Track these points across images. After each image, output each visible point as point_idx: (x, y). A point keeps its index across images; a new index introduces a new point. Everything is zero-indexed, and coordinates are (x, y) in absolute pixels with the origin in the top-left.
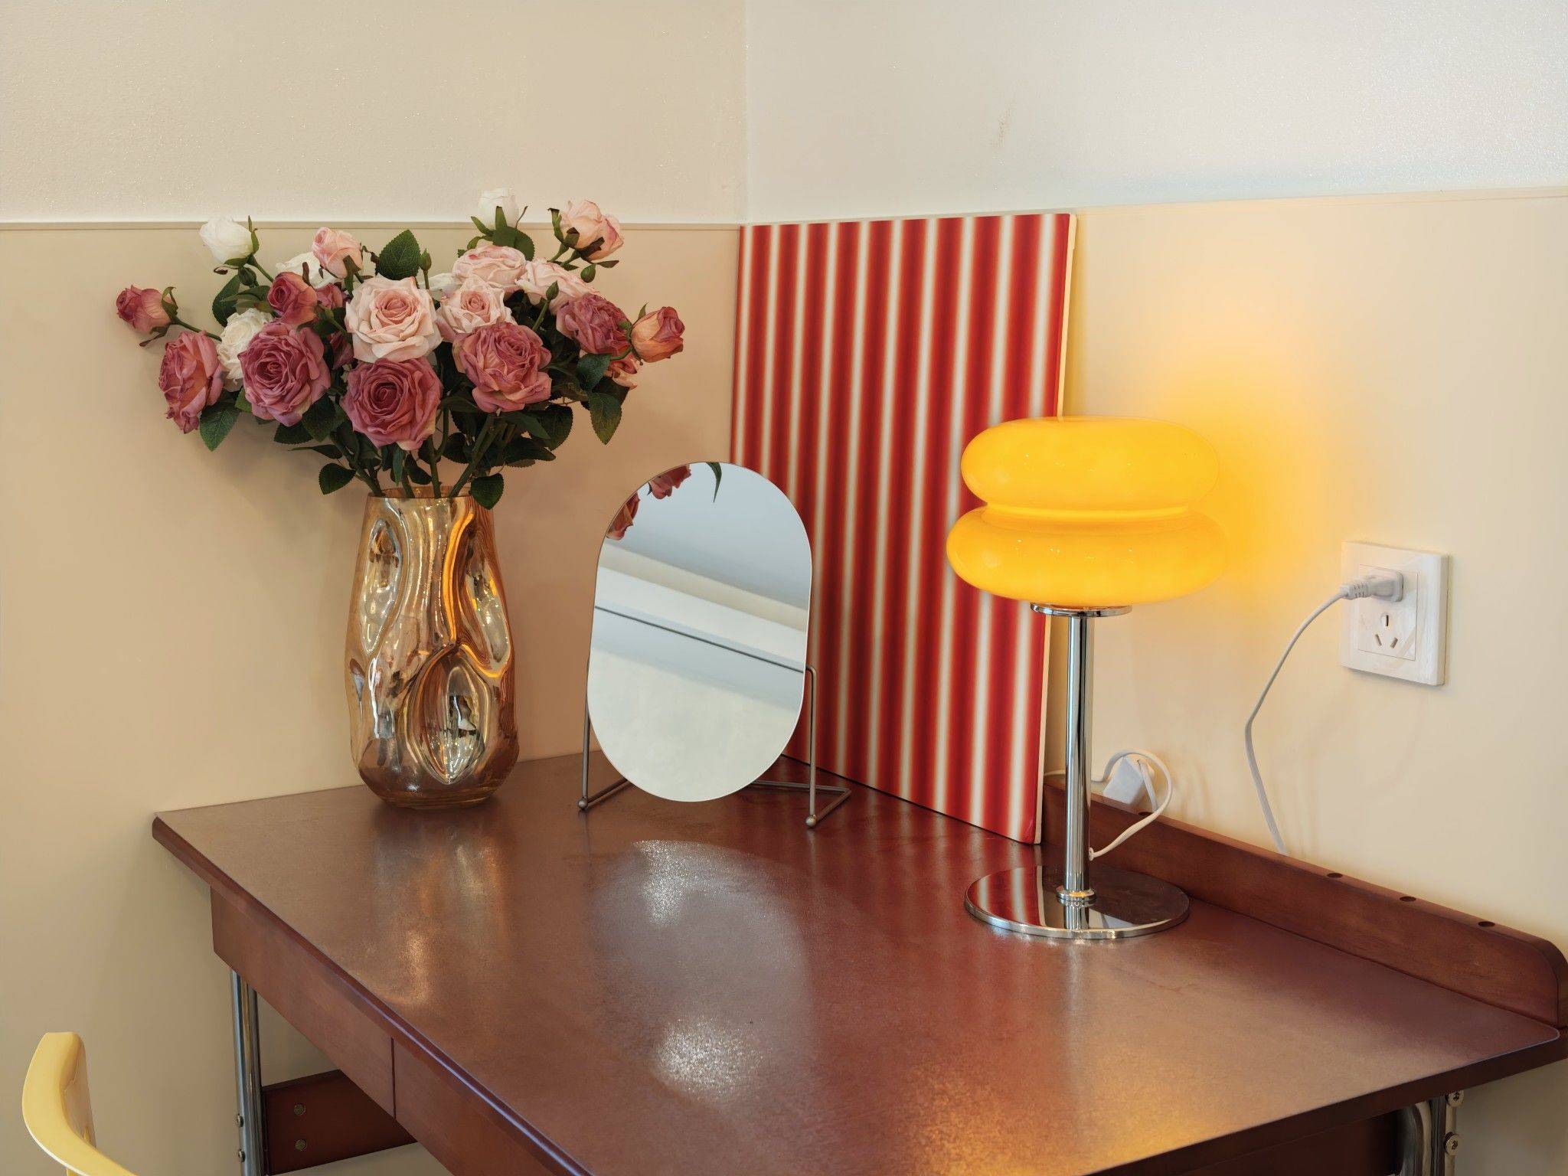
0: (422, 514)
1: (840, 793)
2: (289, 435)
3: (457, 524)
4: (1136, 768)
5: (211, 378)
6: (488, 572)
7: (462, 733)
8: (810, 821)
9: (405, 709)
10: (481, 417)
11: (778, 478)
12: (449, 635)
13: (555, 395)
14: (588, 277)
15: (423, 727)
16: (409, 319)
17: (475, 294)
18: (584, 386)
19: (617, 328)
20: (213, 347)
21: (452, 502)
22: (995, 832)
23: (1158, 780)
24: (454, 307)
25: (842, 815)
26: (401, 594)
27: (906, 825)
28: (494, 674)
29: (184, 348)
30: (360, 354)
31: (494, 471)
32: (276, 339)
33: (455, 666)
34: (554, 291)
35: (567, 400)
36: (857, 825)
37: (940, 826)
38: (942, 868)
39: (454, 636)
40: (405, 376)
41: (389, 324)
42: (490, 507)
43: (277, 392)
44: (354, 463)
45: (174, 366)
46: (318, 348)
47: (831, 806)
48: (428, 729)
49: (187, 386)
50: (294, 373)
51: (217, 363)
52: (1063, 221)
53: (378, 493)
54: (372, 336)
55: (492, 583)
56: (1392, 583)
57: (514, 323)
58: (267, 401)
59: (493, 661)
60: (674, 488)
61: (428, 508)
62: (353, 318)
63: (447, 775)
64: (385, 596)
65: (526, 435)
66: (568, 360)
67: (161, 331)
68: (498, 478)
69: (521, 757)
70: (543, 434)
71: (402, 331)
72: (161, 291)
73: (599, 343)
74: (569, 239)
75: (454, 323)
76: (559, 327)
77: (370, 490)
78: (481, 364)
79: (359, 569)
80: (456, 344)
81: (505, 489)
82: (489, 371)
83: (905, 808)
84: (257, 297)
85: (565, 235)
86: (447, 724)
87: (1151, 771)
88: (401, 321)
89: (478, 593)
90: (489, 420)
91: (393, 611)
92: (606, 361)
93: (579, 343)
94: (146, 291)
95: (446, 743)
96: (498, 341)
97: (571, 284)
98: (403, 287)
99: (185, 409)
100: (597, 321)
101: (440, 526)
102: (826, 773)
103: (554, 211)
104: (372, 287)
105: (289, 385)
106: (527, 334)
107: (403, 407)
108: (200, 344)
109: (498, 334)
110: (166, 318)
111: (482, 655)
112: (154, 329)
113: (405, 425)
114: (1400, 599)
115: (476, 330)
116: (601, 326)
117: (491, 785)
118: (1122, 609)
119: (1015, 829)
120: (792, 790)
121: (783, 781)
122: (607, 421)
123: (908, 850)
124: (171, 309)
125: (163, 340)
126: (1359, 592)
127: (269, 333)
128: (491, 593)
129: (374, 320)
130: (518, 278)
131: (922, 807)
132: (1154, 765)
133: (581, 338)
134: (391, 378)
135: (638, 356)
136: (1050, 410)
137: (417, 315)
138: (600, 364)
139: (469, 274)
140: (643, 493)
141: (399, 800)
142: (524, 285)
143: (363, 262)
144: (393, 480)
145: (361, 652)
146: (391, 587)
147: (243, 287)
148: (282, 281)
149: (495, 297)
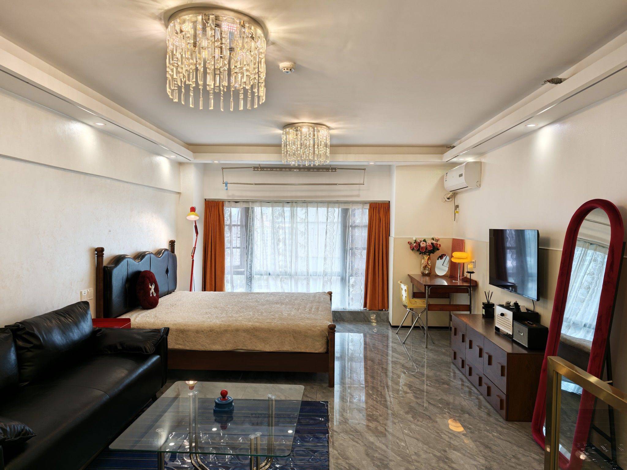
0: (425, 256)
2: (417, 251)
3: (428, 257)
6: (430, 260)
9: (424, 269)
10: (429, 250)
13: (434, 249)
14: (437, 242)
18: (436, 249)
19: (439, 246)
24: (427, 244)
31: (430, 254)
34: (435, 243)
43: (416, 248)
44: (420, 253)
45: (411, 246)
52: (465, 240)
62: (421, 244)
65: (431, 252)
69: (431, 273)
70: (433, 252)
71: (424, 245)
74: (437, 240)
78: (429, 247)
95: (427, 271)
98: (424, 242)
99: (411, 249)
102: (450, 275)
103: (436, 238)
106: (432, 245)
107: (424, 249)
111: (429, 266)
124: (411, 243)
127: (417, 245)
139: (429, 241)
141: (424, 275)
142: (432, 242)
143: (422, 241)
144: (423, 254)
145: (421, 265)
146: (423, 261)
147: (415, 242)
148: (418, 242)
149: (430, 243)
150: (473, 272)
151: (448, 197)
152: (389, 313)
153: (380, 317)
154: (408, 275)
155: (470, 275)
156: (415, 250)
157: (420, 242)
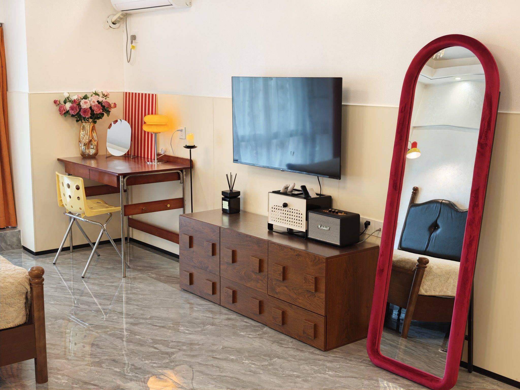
0: (87, 125)
2: (73, 116)
3: (91, 126)
4: (163, 150)
5: (65, 110)
6: (95, 131)
7: (92, 149)
8: (131, 158)
9: (86, 146)
10: (94, 114)
11: (128, 122)
12: (91, 138)
13: (103, 112)
14: (106, 99)
15: (88, 148)
17: (94, 101)
18: (106, 111)
19: (109, 105)
21: (91, 124)
24: (92, 102)
28: (96, 143)
29: (62, 106)
30: (82, 107)
31: (95, 120)
32: (73, 106)
33: (91, 142)
34: (102, 101)
36: (138, 159)
42: (95, 124)
43: (73, 111)
44: (80, 119)
45: (60, 109)
49: (62, 111)
50: (75, 109)
51: (66, 108)
52: (156, 95)
53: (82, 122)
56: (181, 130)
60: (116, 123)
62: (81, 104)
63: (91, 154)
65: (99, 116)
66: (104, 108)
67: (58, 105)
68: (96, 121)
69: (98, 155)
70: (101, 116)
71: (86, 105)
72: (59, 100)
73: (107, 106)
74: (104, 95)
75: (92, 104)
76: (103, 105)
78: (95, 109)
79: (80, 130)
80: (92, 106)
83: (142, 158)
84: (70, 101)
91: (84, 136)
92: (108, 108)
94: (57, 100)
95: (90, 150)
97: (104, 100)
98: (86, 100)
99: (62, 113)
101: (89, 127)
102: (134, 156)
103: (102, 92)
104: (83, 100)
105: (75, 111)
106: (99, 105)
107: (87, 113)
108: (64, 106)
109: (97, 105)
111: (94, 141)
113: (87, 115)
115: (94, 105)
116: (107, 104)
117: (95, 156)
118: (160, 132)
119: (153, 158)
122: (108, 115)
124: (60, 102)
126: (178, 131)
128: (95, 134)
129: (84, 104)
131: (144, 157)
133: (105, 106)
134: (86, 110)
135: (112, 108)
136: (155, 114)
137: (88, 103)
139: (93, 99)
140: (112, 123)
141: (85, 156)
142: (99, 100)
143: (82, 98)
144: (84, 121)
145: (81, 140)
146: (84, 133)
147: (68, 100)
148: (75, 100)
149: (96, 101)
150: (193, 147)
151: (113, 20)
152: (20, 231)
154: (59, 160)
155: (190, 150)
156: (70, 114)
157: (78, 100)
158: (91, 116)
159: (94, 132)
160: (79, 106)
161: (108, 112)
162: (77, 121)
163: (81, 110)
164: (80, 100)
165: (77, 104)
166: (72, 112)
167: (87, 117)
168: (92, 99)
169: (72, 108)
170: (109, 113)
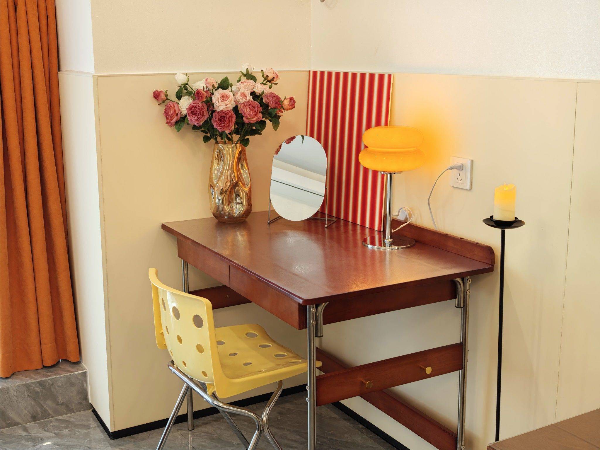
0: (229, 148)
1: (333, 220)
2: (195, 128)
3: (237, 151)
4: (405, 211)
5: (178, 114)
6: (244, 163)
7: (239, 203)
8: (326, 226)
9: (225, 197)
10: (244, 124)
11: (319, 140)
12: (235, 179)
13: (263, 118)
14: (270, 87)
15: (229, 201)
16: (228, 100)
17: (243, 93)
18: (270, 116)
19: (279, 102)
20: (178, 106)
21: (236, 145)
22: (372, 228)
23: (410, 215)
24: (238, 97)
25: (334, 225)
26: (223, 168)
27: (350, 227)
28: (247, 189)
29: (171, 106)
30: (216, 108)
31: (246, 138)
32: (196, 105)
33: (236, 187)
34: (263, 93)
35: (265, 119)
36: (338, 227)
37: (359, 228)
38: (359, 236)
39: (237, 179)
40: (227, 114)
41: (223, 101)
42: (246, 147)
43: (196, 118)
44: (211, 135)
45: (168, 111)
46: (206, 107)
47: (331, 223)
48: (230, 202)
49: (172, 116)
50: (200, 114)
51: (179, 110)
52: (390, 76)
53: (217, 142)
54: (219, 104)
55: (246, 166)
56: (460, 166)
57: (253, 100)
58: (194, 120)
59: (246, 186)
60: (291, 141)
61: (230, 147)
62: (214, 100)
63: (235, 214)
64: (219, 169)
65: (254, 128)
66: (266, 110)
68: (248, 139)
69: (252, 211)
70: (259, 128)
71: (226, 103)
72: (164, 91)
73: (274, 106)
74: (266, 78)
75: (238, 101)
76: (264, 101)
77: (215, 142)
78: (245, 111)
79: (212, 162)
80: (239, 106)
81: (250, 142)
82: (247, 113)
83: (350, 224)
84: (189, 94)
85: (265, 77)
86: (235, 201)
87: (408, 212)
88: (226, 101)
89: (242, 168)
90: (246, 125)
91: (222, 172)
92: (276, 110)
93: (269, 106)
94: (161, 91)
95: (235, 206)
96: (249, 105)
97: (266, 89)
98: (226, 92)
99: (171, 122)
100: (273, 100)
101: (233, 151)
102: (330, 216)
103: (262, 70)
104: (219, 92)
105: (199, 116)
106: (256, 103)
107: (227, 122)
108: (175, 105)
109: (249, 104)
110: (165, 98)
111: (244, 185)
112: (163, 101)
113: (227, 126)
114: (462, 170)
115: (244, 102)
116: (274, 101)
117: (245, 217)
118: (400, 172)
119: (376, 228)
120: (321, 220)
121: (319, 217)
122: (276, 125)
123: (351, 232)
124: (166, 96)
125: (165, 104)
126: (452, 168)
127: (194, 103)
128: (245, 169)
129: (219, 100)
130: (253, 88)
131: (354, 223)
132: (409, 211)
133: (269, 104)
134: (224, 115)
135: (284, 109)
136: (386, 124)
137: (230, 99)
138: (274, 111)
139: (241, 87)
140: (284, 143)
141: (222, 219)
142: (254, 90)
143: (217, 86)
144: (222, 139)
145: (213, 183)
146: (221, 166)
147: (184, 91)
148: (198, 91)
149: (248, 93)
153: (55, 399)
154: (164, 227)
155: (503, 231)
156: (188, 124)
157: (206, 92)
158: (236, 127)
159: (242, 165)
160: (208, 104)
161: (275, 119)
162: (206, 139)
163: (214, 114)
164: (211, 91)
165: (205, 100)
166: (192, 120)
167: (227, 132)
168: (239, 88)
169: (192, 110)
170: (277, 120)
